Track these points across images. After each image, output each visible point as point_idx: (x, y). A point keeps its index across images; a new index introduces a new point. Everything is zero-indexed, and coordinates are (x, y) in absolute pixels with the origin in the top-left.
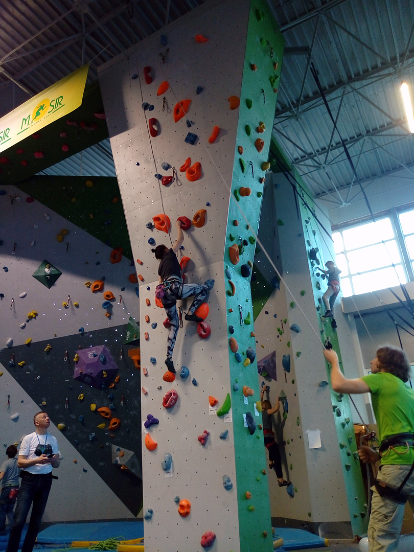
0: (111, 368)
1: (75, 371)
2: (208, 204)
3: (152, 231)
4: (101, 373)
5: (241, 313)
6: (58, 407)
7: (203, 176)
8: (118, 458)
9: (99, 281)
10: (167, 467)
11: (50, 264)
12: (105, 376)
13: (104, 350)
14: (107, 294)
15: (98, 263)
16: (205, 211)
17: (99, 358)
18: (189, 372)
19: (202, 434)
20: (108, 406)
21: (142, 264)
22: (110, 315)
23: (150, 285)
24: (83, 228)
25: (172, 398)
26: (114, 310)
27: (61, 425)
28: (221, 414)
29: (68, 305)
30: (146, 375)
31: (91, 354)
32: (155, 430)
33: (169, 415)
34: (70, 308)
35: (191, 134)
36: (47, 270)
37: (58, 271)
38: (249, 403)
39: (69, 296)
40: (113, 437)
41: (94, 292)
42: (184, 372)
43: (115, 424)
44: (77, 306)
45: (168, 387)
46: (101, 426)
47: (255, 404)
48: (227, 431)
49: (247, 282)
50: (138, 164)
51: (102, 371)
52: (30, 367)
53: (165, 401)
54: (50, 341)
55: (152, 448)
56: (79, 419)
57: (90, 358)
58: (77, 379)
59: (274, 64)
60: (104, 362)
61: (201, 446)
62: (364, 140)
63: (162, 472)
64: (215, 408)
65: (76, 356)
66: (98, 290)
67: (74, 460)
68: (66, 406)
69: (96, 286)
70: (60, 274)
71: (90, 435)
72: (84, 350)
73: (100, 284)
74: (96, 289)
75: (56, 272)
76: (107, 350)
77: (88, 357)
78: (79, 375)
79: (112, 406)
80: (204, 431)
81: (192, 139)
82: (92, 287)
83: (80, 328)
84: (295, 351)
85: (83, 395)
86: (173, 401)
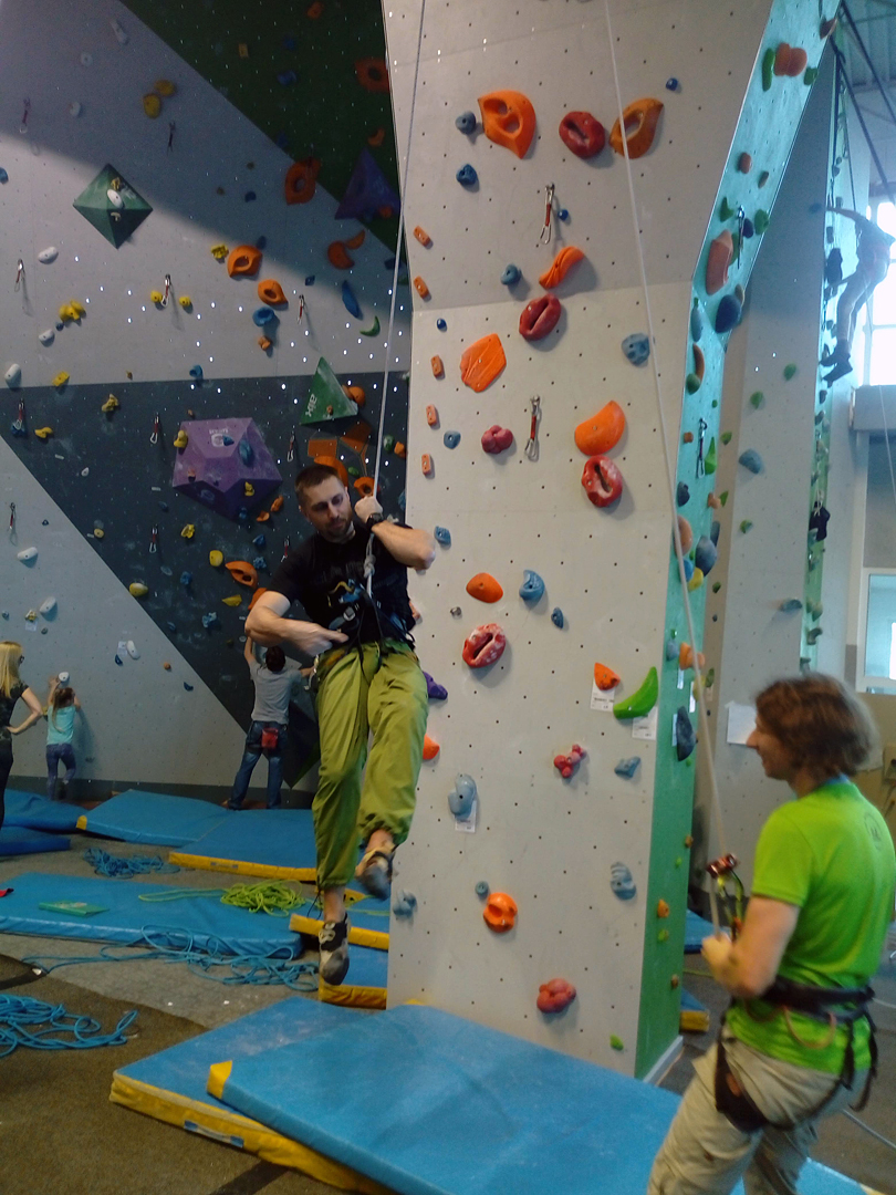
0: (263, 475)
1: (175, 470)
2: (673, 86)
3: (473, 141)
4: (240, 486)
5: (701, 440)
6: (131, 546)
9: (250, 248)
10: (462, 809)
11: (122, 180)
12: (248, 494)
13: (250, 430)
14: (268, 287)
15: (250, 197)
16: (659, 107)
17: (237, 450)
18: (543, 587)
19: (567, 753)
20: (250, 561)
21: (428, 243)
22: (270, 344)
23: (445, 315)
24: (216, 85)
25: (493, 648)
26: (282, 332)
27: (138, 586)
28: (625, 716)
29: (164, 302)
31: (218, 436)
33: (475, 685)
34: (170, 310)
36: (112, 194)
37: (143, 201)
38: (685, 684)
39: (168, 277)
41: (235, 275)
42: (531, 587)
44: (188, 308)
45: (479, 618)
46: (231, 600)
47: (693, 683)
48: (638, 761)
49: (720, 346)
51: (242, 482)
52: (66, 444)
53: (472, 651)
54: (116, 389)
56: (182, 580)
57: (215, 445)
58: (181, 489)
60: (250, 461)
63: (447, 816)
65: (181, 434)
66: (245, 270)
67: (164, 663)
68: (153, 548)
69: (240, 261)
70: (146, 213)
71: (205, 617)
72: (199, 423)
73: (251, 256)
74: (240, 269)
75: (138, 206)
76: (258, 431)
77: (209, 443)
78: (187, 482)
79: (260, 562)
80: (574, 746)
82: (229, 261)
83: (192, 366)
84: (738, 517)
85: (194, 528)
86: (493, 654)
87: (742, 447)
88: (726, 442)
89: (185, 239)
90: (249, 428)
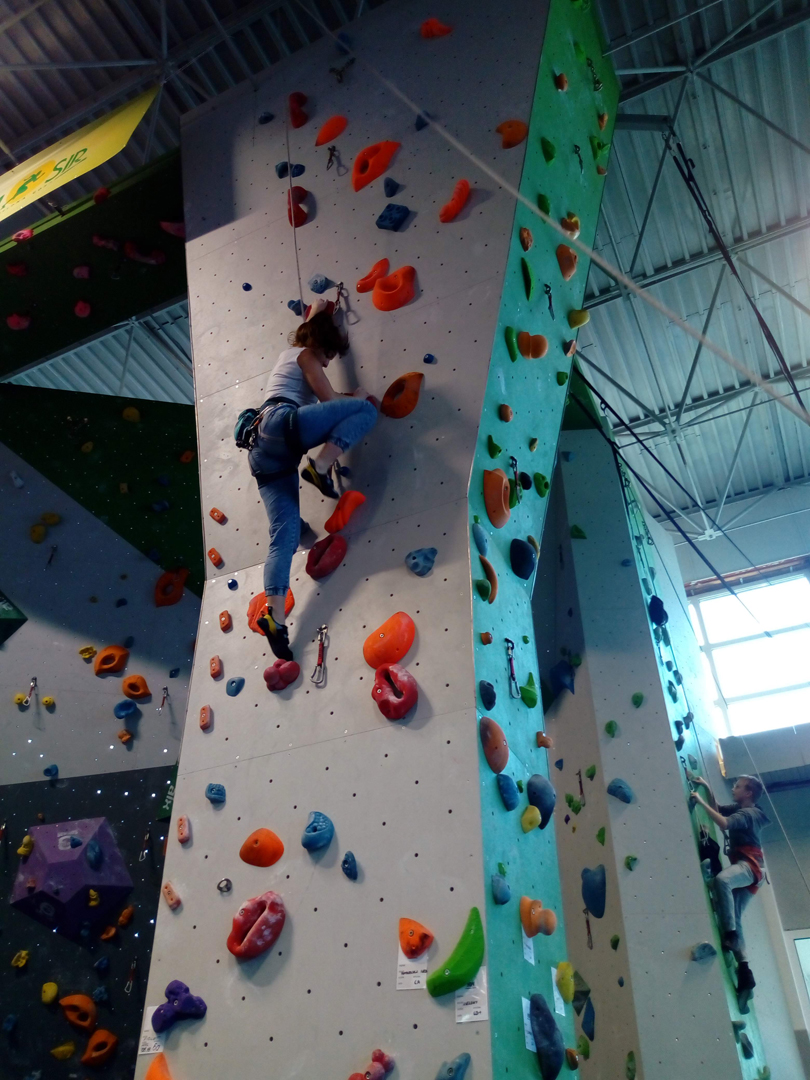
0: (113, 881)
1: (16, 883)
2: (429, 359)
4: (83, 894)
5: (510, 661)
7: (420, 296)
9: (117, 647)
12: (93, 903)
13: (102, 830)
14: (133, 681)
15: (121, 603)
16: (421, 376)
17: (85, 851)
18: (332, 830)
19: (363, 1065)
20: (89, 993)
21: (222, 520)
22: (130, 738)
23: (237, 576)
24: (97, 515)
25: (265, 922)
26: (145, 726)
28: (445, 989)
29: (27, 702)
30: (185, 842)
31: (65, 839)
32: (189, 1040)
33: (245, 987)
34: (32, 709)
35: (394, 206)
37: (22, 615)
38: (538, 961)
39: (35, 679)
41: (101, 673)
42: (315, 830)
43: (100, 1046)
44: (51, 707)
45: (254, 884)
46: (63, 1050)
47: (554, 971)
48: (466, 1061)
49: (523, 592)
50: (247, 287)
51: (87, 889)
53: (240, 930)
56: (6, 1025)
57: (61, 848)
58: (18, 905)
59: (601, 118)
60: (97, 864)
62: (756, 394)
64: (423, 962)
65: (26, 839)
66: (110, 668)
69: (107, 660)
70: (21, 621)
72: (49, 827)
73: (117, 654)
74: (106, 667)
75: (14, 616)
76: (110, 831)
77: (55, 847)
78: (26, 894)
79: (101, 992)
80: (374, 1053)
81: (395, 219)
82: (96, 660)
83: (47, 765)
84: (620, 855)
85: (27, 954)
86: (266, 933)
87: (608, 777)
88: (591, 777)
89: (56, 643)
90: (101, 828)
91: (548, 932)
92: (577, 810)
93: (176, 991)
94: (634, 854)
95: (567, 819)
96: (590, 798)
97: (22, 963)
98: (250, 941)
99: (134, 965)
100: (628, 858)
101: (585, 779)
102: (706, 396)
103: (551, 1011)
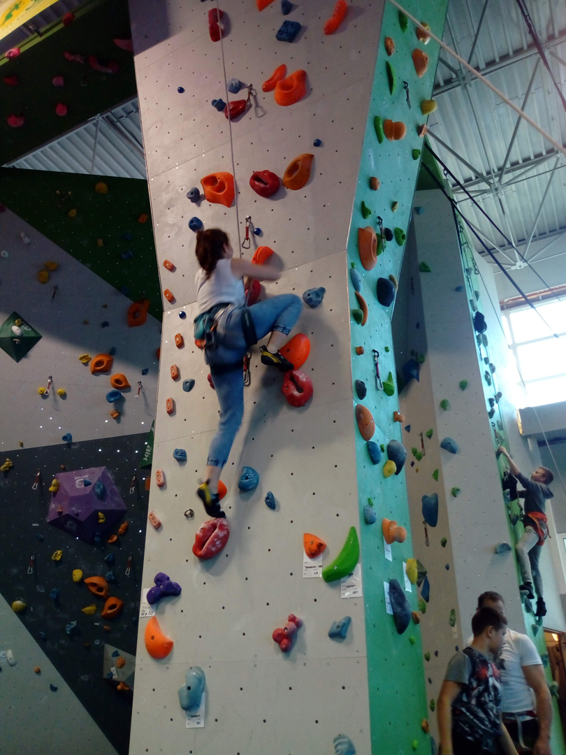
0: (113, 506)
1: (50, 509)
2: (318, 144)
3: (199, 205)
4: (95, 516)
5: (376, 365)
6: (15, 571)
7: (310, 93)
8: (113, 669)
9: (104, 355)
10: (191, 703)
12: (101, 521)
13: (104, 474)
14: (117, 377)
15: (105, 324)
16: (312, 156)
17: (94, 488)
18: (258, 478)
19: (283, 624)
20: (103, 576)
21: (172, 269)
22: (118, 415)
23: (185, 309)
24: (84, 262)
25: (217, 536)
26: (127, 407)
27: (18, 603)
28: (334, 577)
29: (47, 393)
30: (162, 486)
31: (79, 481)
32: (171, 608)
33: (205, 577)
34: (51, 397)
35: (289, 22)
36: (15, 329)
37: (36, 332)
38: (394, 559)
39: (51, 377)
40: (108, 632)
41: (95, 372)
42: (247, 478)
43: (112, 607)
44: (63, 396)
46: (89, 609)
47: (404, 565)
48: (348, 621)
50: (181, 90)
51: (96, 512)
53: (200, 542)
54: (11, 454)
55: (161, 652)
56: (52, 595)
57: (78, 487)
58: (54, 523)
60: (102, 496)
61: (280, 656)
63: (179, 714)
64: (319, 561)
65: (54, 481)
66: (101, 369)
67: (35, 668)
68: (30, 570)
69: (99, 363)
70: (38, 338)
71: (68, 625)
72: (69, 474)
73: (105, 359)
74: (98, 368)
75: (33, 335)
76: (109, 475)
77: (74, 486)
78: (57, 516)
79: (110, 575)
80: (289, 617)
81: (290, 33)
82: (91, 364)
83: (64, 434)
84: (448, 488)
85: (62, 553)
86: (218, 543)
87: (441, 436)
88: (430, 437)
89: (63, 353)
91: (401, 541)
92: (419, 458)
93: (161, 579)
94: (457, 486)
95: (413, 464)
96: (429, 450)
97: (58, 558)
98: (207, 548)
99: (130, 558)
100: (453, 489)
101: (425, 438)
102: (521, 162)
103: (403, 589)
